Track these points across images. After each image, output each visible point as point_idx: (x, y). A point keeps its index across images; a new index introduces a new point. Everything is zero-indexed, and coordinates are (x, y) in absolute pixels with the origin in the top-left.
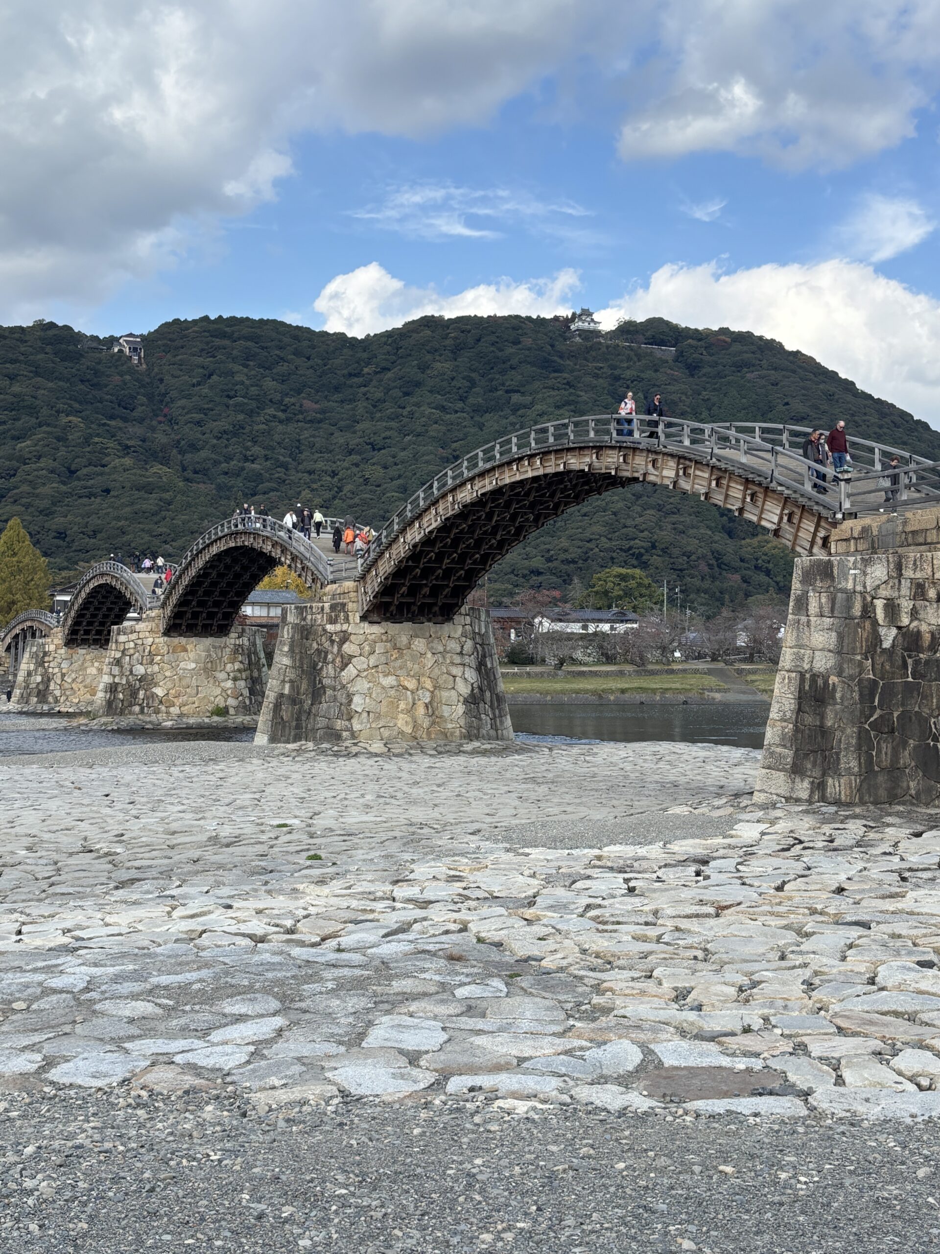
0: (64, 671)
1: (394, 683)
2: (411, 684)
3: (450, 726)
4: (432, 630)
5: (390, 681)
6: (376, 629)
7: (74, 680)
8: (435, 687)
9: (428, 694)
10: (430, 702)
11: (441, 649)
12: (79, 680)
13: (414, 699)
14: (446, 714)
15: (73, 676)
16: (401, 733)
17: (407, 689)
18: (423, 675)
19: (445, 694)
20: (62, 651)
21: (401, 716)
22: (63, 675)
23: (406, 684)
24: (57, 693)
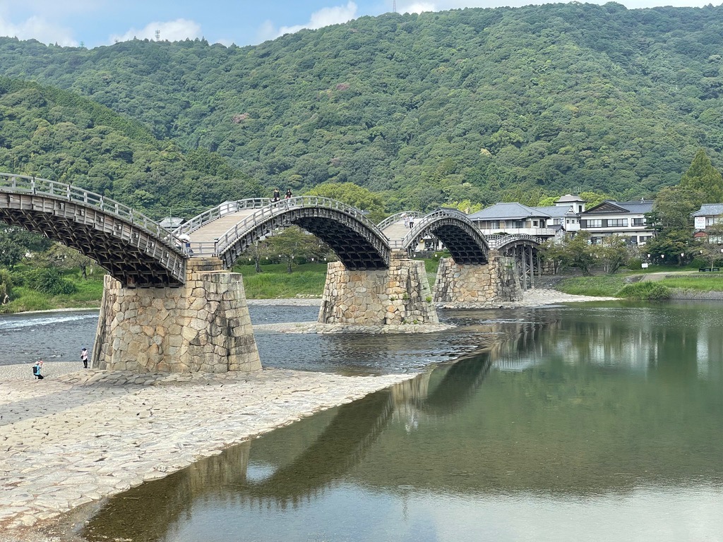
0: (455, 280)
1: (138, 331)
2: (150, 331)
3: (173, 362)
4: (168, 292)
5: (136, 329)
6: (131, 293)
7: (461, 286)
8: (166, 334)
9: (160, 339)
10: (161, 345)
11: (174, 306)
12: (464, 286)
13: (150, 342)
14: (171, 353)
15: (461, 283)
16: (139, 366)
17: (146, 335)
18: (158, 325)
19: (172, 338)
20: (455, 266)
21: (140, 353)
22: (455, 283)
23: (146, 331)
24: (451, 295)
